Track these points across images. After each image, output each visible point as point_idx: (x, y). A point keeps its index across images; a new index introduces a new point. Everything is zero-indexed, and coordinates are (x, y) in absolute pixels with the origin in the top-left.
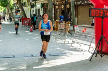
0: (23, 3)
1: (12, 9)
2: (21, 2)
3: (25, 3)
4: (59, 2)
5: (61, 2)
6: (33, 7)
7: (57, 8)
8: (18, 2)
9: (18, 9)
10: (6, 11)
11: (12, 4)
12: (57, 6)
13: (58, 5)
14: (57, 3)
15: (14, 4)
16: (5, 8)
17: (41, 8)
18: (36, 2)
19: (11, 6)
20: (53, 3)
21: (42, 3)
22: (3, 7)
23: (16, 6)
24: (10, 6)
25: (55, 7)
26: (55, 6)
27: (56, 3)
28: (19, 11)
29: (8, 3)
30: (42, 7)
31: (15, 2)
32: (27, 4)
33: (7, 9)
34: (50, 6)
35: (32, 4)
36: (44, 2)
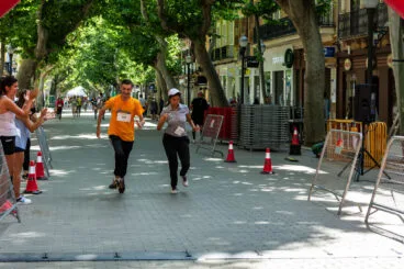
0: (218, 50)
1: (173, 73)
2: (208, 47)
3: (224, 49)
4: (355, 46)
5: (363, 45)
6: (255, 65)
7: (347, 68)
8: (193, 45)
9: (200, 74)
10: (156, 82)
11: (173, 55)
12: (347, 61)
13: (351, 58)
14: (348, 48)
15: (185, 53)
16: (150, 68)
17: (284, 68)
18: (267, 44)
19: (170, 59)
20: (333, 49)
21: (289, 50)
22: (141, 67)
23: (188, 61)
24: (168, 61)
25: (339, 66)
26: (340, 59)
27: (342, 49)
28: (202, 80)
29: (159, 51)
30: (289, 66)
31: (184, 49)
32: (234, 52)
33: (156, 73)
34: (312, 60)
35: (252, 54)
36: (300, 45)
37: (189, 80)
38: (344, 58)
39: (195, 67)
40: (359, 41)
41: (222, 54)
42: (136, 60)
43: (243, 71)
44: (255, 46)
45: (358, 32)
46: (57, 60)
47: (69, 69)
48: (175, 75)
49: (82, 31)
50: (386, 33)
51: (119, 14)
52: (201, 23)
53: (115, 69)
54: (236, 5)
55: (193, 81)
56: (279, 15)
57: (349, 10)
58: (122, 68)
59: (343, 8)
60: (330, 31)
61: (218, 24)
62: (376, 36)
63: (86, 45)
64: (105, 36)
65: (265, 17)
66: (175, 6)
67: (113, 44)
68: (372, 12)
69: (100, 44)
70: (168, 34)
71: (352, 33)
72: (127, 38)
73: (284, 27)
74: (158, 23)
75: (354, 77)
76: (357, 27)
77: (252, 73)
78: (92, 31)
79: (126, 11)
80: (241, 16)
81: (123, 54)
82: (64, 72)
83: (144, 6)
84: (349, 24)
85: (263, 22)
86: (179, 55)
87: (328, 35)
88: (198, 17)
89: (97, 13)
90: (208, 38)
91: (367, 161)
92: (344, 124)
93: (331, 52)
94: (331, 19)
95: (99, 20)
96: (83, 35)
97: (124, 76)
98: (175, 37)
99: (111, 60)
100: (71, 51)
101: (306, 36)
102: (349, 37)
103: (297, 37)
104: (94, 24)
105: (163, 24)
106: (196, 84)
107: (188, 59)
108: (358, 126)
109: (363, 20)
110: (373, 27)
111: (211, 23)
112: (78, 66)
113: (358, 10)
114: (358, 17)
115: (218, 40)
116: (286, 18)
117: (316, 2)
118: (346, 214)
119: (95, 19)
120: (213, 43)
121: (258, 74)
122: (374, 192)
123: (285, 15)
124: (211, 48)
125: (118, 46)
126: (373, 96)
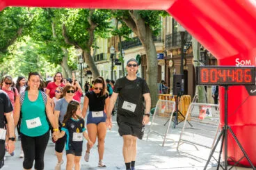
0: (98, 55)
1: (72, 68)
2: (92, 54)
3: (102, 55)
4: (175, 53)
5: (179, 52)
6: (120, 64)
7: (171, 65)
8: (83, 52)
9: (88, 69)
11: (72, 59)
13: (173, 60)
14: (171, 54)
15: (79, 57)
16: (59, 66)
18: (126, 51)
19: (71, 61)
20: (163, 54)
21: (138, 55)
22: (53, 65)
23: (81, 62)
24: (69, 62)
25: (166, 64)
27: (168, 55)
28: (89, 73)
29: (63, 56)
31: (79, 55)
32: (107, 56)
33: (62, 69)
34: (150, 61)
35: (117, 58)
36: (144, 53)
37: (81, 73)
38: (169, 60)
39: (85, 65)
40: (177, 50)
41: (100, 57)
42: (50, 62)
43: (113, 67)
44: (118, 53)
45: (176, 45)
46: (2, 61)
47: (10, 67)
48: (73, 70)
49: (18, 44)
50: (190, 46)
51: (40, 35)
52: (88, 40)
53: (37, 67)
54: (109, 29)
55: (84, 73)
56: (132, 35)
57: (171, 33)
58: (42, 66)
59: (168, 31)
60: (161, 44)
61: (98, 40)
62: (185, 47)
63: (21, 53)
64: (32, 47)
65: (124, 37)
66: (73, 30)
67: (36, 52)
68: (183, 34)
69: (29, 52)
70: (69, 46)
71: (173, 46)
72: (44, 49)
73: (135, 42)
74: (63, 40)
75: (175, 71)
76: (176, 42)
77: (118, 68)
78: (23, 44)
79: (44, 33)
80: (111, 36)
81: (43, 58)
82: (7, 69)
83: (55, 30)
84: (171, 40)
85: (123, 39)
86: (75, 58)
87: (160, 47)
88: (86, 36)
89: (26, 34)
90: (92, 49)
91: (180, 117)
92: (168, 97)
93: (162, 56)
94: (162, 38)
95: (28, 38)
96: (18, 47)
97: (43, 71)
98: (73, 48)
99: (35, 61)
100: (11, 56)
101: (147, 47)
102: (172, 48)
103: (142, 48)
104: (25, 40)
105: (66, 40)
106: (86, 75)
107: (81, 60)
108: (175, 98)
109: (179, 38)
110: (184, 42)
111: (93, 40)
112: (16, 65)
113: (176, 33)
114: (176, 36)
115: (98, 50)
116: (137, 37)
117: (153, 28)
118: (169, 147)
119: (25, 37)
120: (95, 51)
121: (121, 69)
122: (181, 134)
123: (136, 36)
124: (94, 54)
125: (39, 54)
126: (183, 81)
